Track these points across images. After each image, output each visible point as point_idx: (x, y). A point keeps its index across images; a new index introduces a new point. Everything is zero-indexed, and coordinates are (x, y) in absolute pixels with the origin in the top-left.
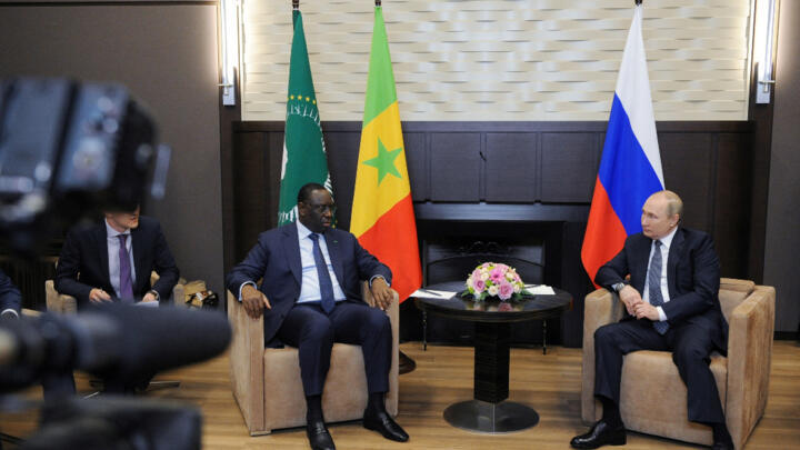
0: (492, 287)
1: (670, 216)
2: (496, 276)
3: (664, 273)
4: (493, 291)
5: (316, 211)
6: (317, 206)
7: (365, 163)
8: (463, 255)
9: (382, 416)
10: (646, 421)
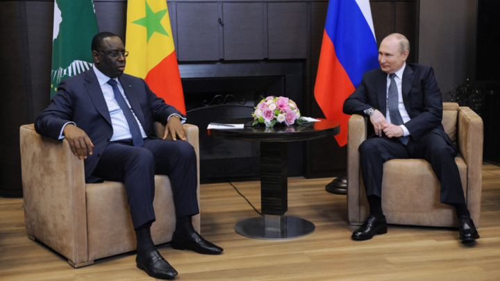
0: (280, 115)
1: (402, 53)
2: (281, 106)
3: (400, 99)
4: (281, 118)
5: (110, 57)
6: (110, 52)
7: (135, 22)
8: (207, 106)
9: (194, 235)
10: (404, 215)
